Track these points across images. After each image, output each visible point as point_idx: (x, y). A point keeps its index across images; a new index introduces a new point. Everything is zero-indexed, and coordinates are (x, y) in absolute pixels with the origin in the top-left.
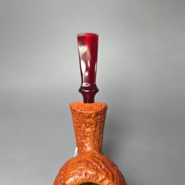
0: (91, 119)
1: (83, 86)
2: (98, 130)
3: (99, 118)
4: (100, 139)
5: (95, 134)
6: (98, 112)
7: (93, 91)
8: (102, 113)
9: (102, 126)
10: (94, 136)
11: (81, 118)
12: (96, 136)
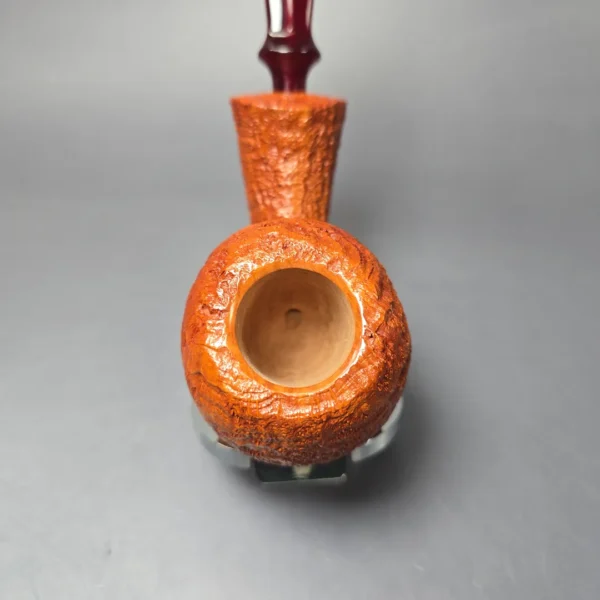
0: (298, 135)
1: (271, 35)
2: (316, 171)
3: (321, 133)
4: (323, 204)
5: (308, 182)
6: (318, 110)
7: (304, 52)
8: (331, 117)
9: (327, 164)
10: (306, 187)
11: (266, 131)
12: (311, 188)
